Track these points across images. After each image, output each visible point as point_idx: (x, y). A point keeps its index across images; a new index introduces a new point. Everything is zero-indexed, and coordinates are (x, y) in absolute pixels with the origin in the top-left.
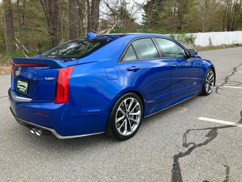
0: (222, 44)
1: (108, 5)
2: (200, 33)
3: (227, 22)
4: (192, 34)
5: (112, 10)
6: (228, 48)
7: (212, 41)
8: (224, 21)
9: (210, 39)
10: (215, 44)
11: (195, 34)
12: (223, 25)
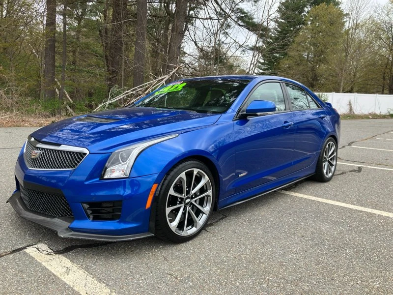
0: (370, 112)
1: (196, 44)
2: (334, 94)
3: (389, 82)
4: (321, 93)
5: (202, 50)
6: (376, 119)
7: (353, 106)
8: (384, 79)
9: (350, 104)
10: (357, 111)
11: (326, 93)
12: (382, 85)
